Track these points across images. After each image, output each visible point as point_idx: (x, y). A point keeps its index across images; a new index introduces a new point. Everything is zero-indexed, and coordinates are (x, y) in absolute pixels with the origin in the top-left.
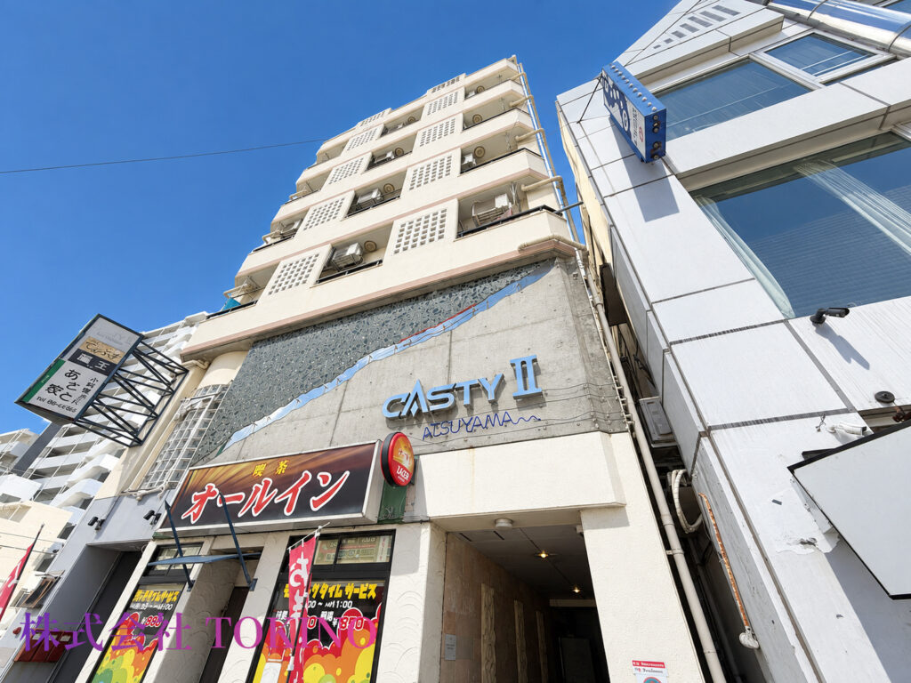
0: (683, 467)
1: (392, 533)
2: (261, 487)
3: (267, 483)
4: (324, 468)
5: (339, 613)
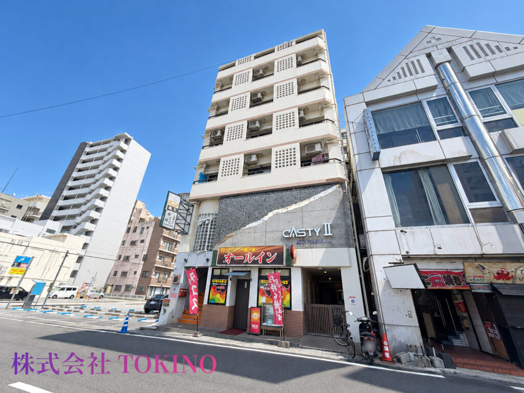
0: (367, 256)
1: (290, 269)
2: (248, 255)
4: (268, 251)
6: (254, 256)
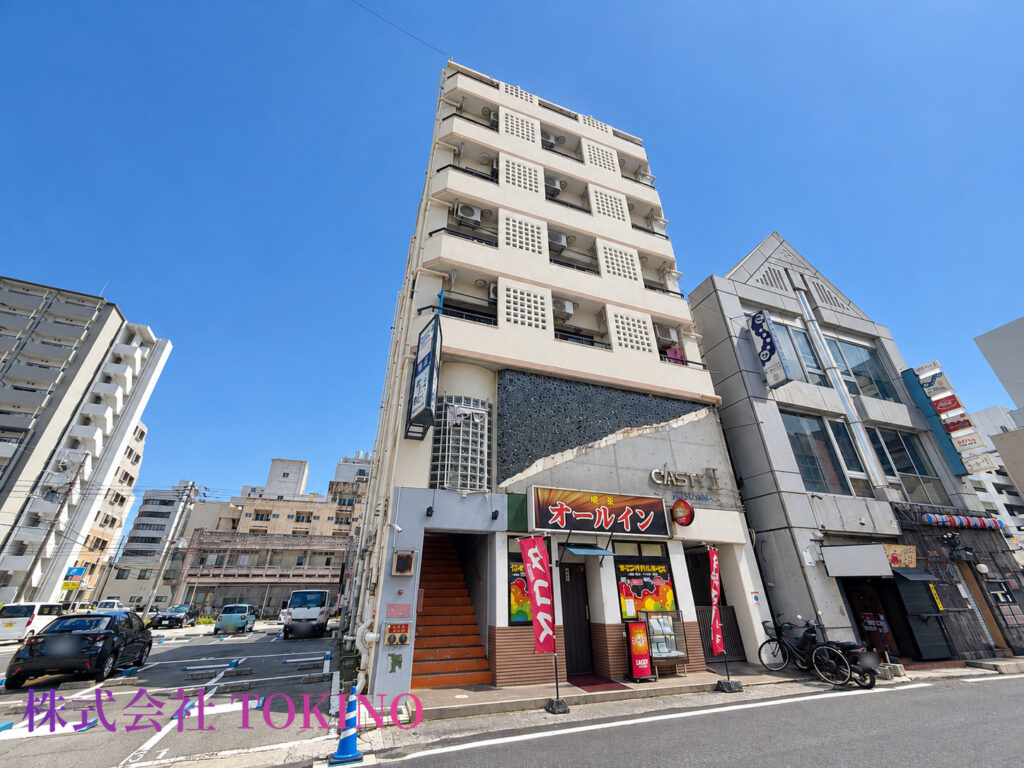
1: (665, 544)
2: (602, 511)
3: (605, 510)
4: (642, 507)
5: (652, 577)
6: (614, 515)
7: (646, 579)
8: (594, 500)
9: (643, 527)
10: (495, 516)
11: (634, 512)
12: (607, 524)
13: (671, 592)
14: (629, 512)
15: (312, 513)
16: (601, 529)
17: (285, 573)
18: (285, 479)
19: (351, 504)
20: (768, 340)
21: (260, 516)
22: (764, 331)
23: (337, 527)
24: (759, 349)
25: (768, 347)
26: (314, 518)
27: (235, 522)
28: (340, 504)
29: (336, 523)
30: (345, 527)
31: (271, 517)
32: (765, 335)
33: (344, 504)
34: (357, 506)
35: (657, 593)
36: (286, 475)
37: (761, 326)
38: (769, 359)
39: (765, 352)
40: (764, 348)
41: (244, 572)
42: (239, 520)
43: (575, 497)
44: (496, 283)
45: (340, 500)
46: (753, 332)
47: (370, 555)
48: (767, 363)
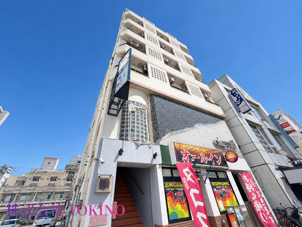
2: (202, 155)
4: (216, 154)
5: (225, 188)
6: (207, 157)
7: (224, 189)
8: (198, 149)
9: (219, 163)
10: (155, 156)
11: (214, 156)
12: (206, 161)
13: (234, 195)
14: (212, 156)
15: (57, 177)
16: (204, 163)
17: (41, 202)
18: (49, 165)
19: (74, 173)
20: (239, 97)
21: (35, 179)
22: (236, 95)
23: (67, 182)
24: (235, 101)
25: (239, 100)
26: (58, 179)
27: (23, 182)
28: (69, 173)
29: (67, 181)
30: (70, 182)
31: (40, 179)
32: (237, 96)
33: (71, 173)
34: (76, 173)
35: (229, 196)
36: (49, 163)
37: (235, 93)
38: (240, 104)
39: (238, 101)
40: (237, 100)
41: (22, 203)
42: (25, 181)
43: (190, 148)
44: (147, 65)
45: (70, 172)
46: (232, 96)
47: (80, 188)
48: (240, 105)
